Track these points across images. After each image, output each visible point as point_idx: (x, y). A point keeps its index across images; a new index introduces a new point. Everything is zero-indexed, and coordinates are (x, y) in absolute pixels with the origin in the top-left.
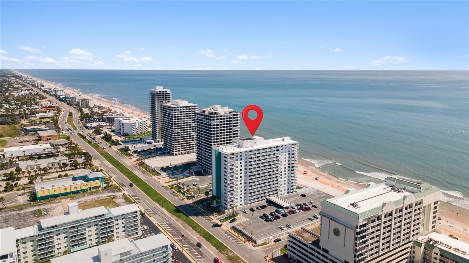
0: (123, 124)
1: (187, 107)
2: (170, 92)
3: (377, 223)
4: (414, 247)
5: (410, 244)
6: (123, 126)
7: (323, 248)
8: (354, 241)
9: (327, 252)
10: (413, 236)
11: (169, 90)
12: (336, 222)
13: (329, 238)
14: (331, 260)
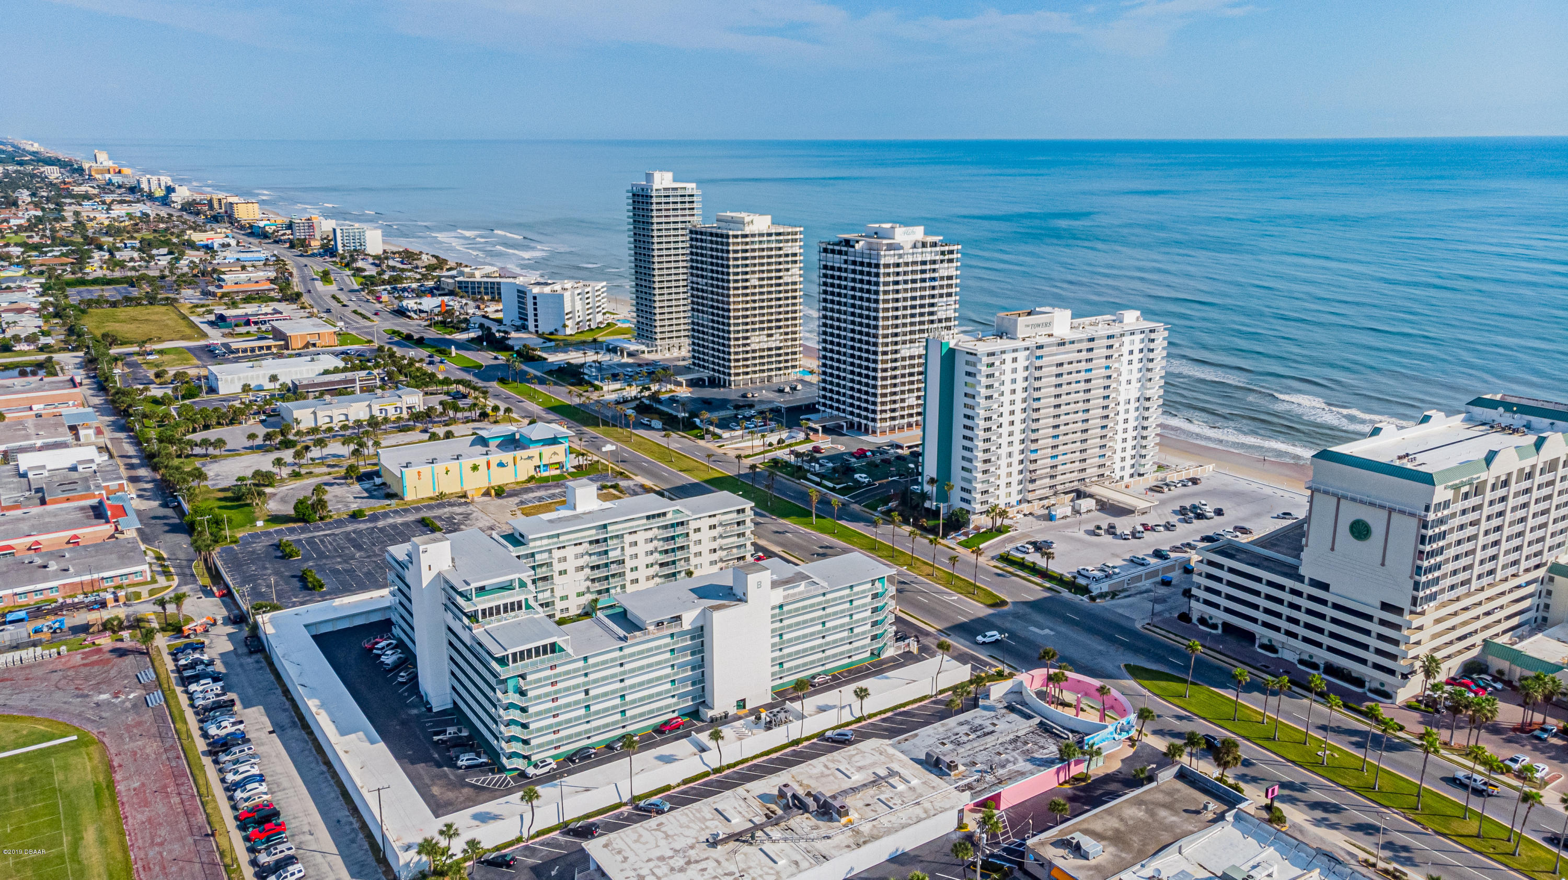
0: (535, 298)
1: (770, 235)
2: (695, 192)
3: (1473, 501)
4: (1551, 580)
5: (1541, 572)
6: (535, 304)
7: (1311, 580)
8: (1416, 547)
9: (1325, 587)
10: (1550, 549)
11: (694, 185)
12: (1361, 502)
13: (1332, 549)
14: (1336, 606)
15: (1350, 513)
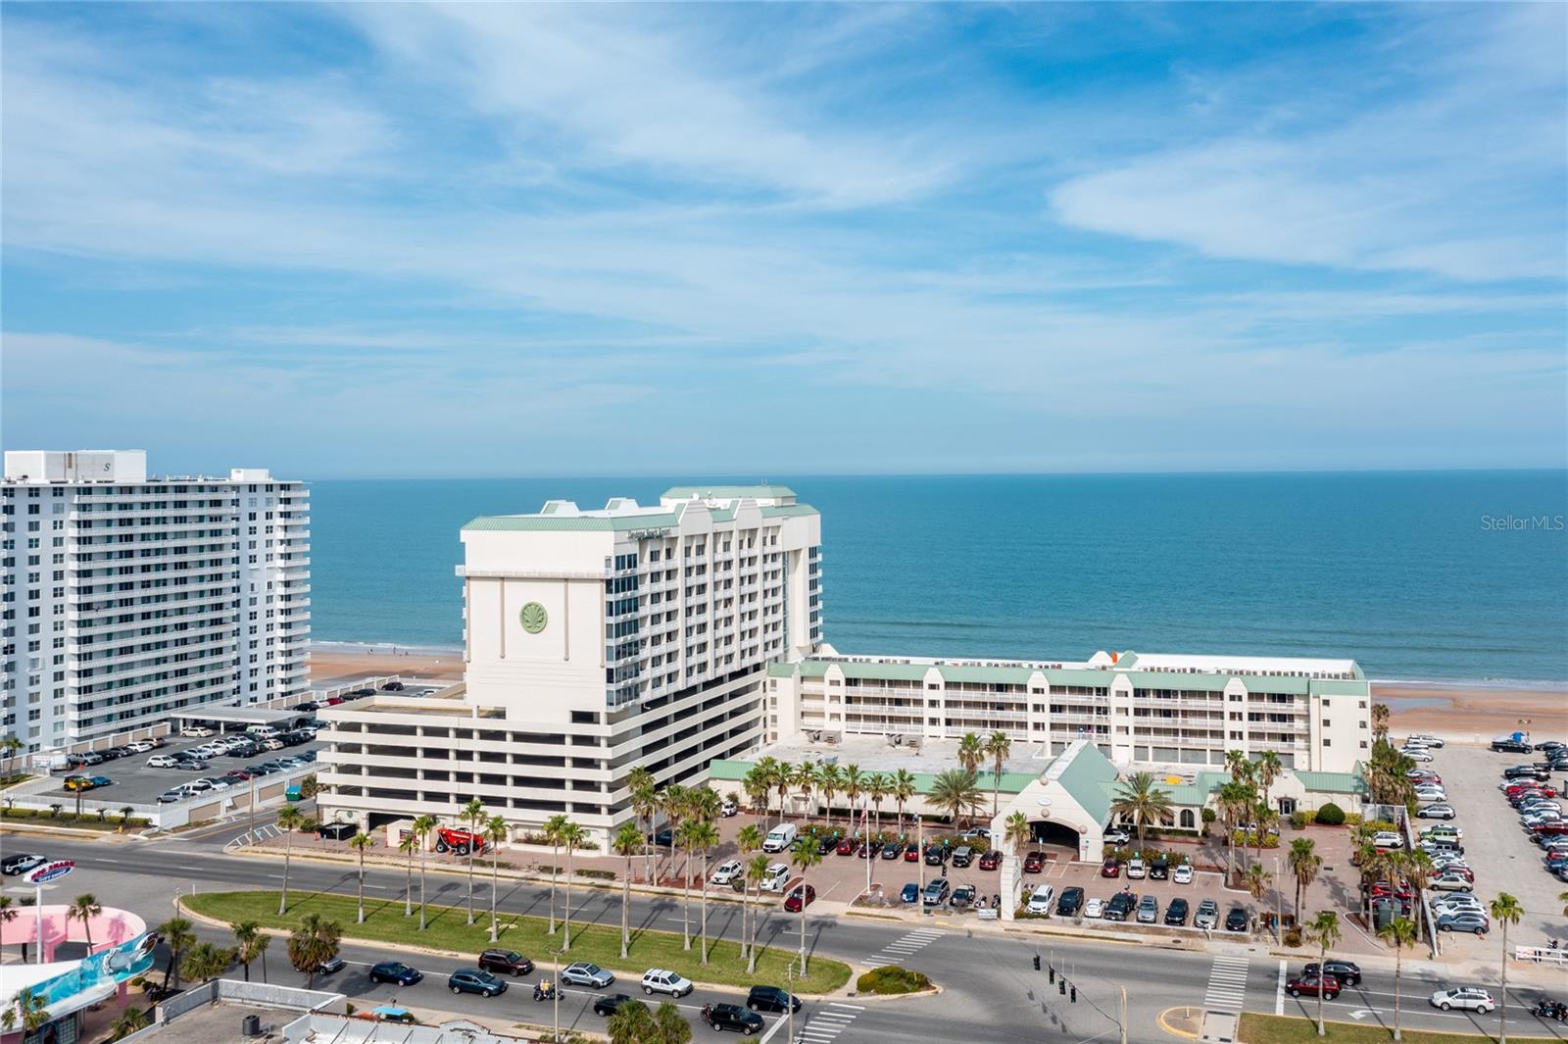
4: (774, 684)
5: (761, 676)
7: (480, 710)
8: (603, 621)
9: (500, 714)
10: (766, 646)
12: (530, 576)
13: (503, 657)
14: (519, 737)
15: (519, 596)
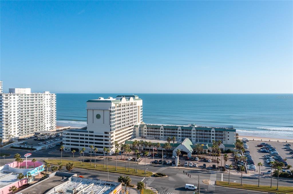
3: (119, 108)
5: (133, 127)
7: (89, 131)
8: (110, 117)
9: (93, 132)
10: (134, 122)
12: (98, 110)
13: (93, 123)
15: (96, 113)
